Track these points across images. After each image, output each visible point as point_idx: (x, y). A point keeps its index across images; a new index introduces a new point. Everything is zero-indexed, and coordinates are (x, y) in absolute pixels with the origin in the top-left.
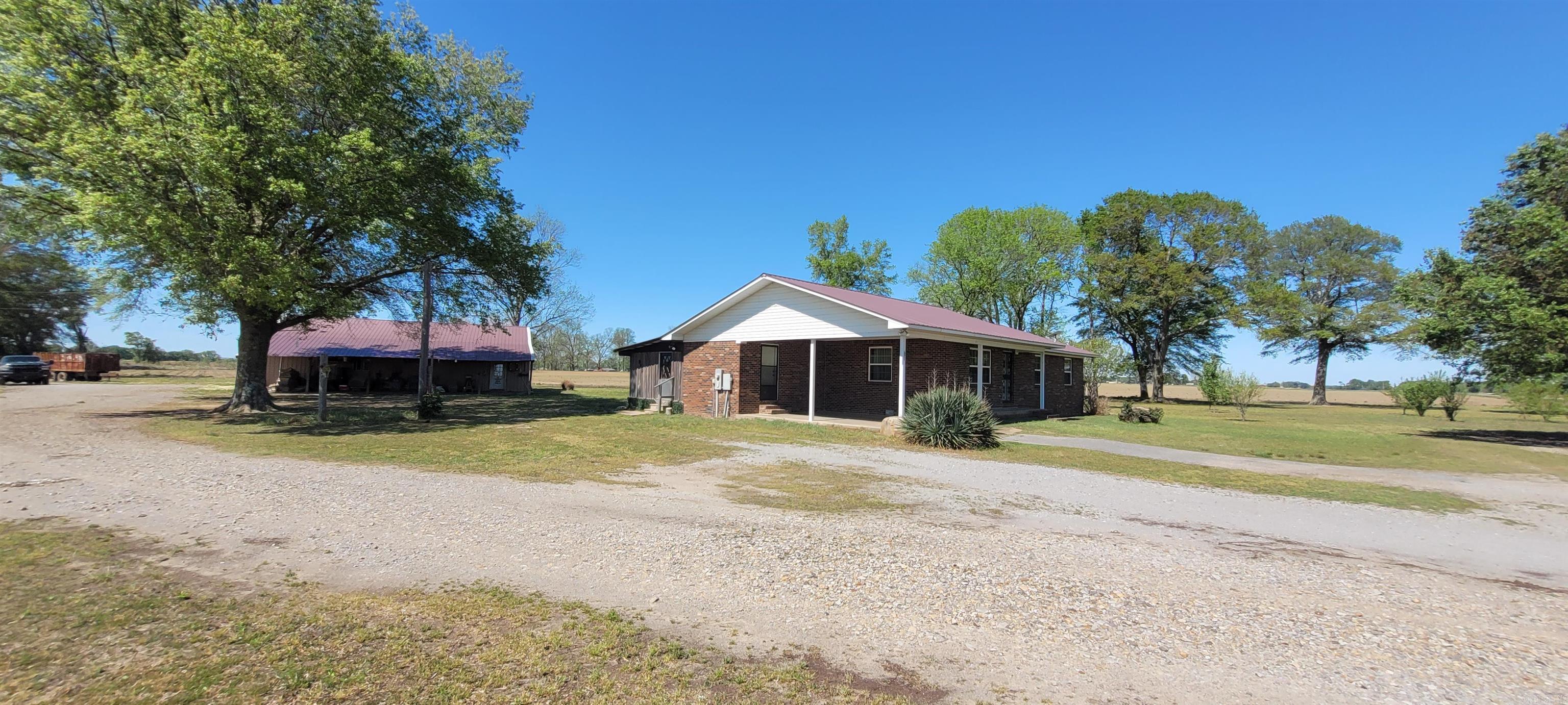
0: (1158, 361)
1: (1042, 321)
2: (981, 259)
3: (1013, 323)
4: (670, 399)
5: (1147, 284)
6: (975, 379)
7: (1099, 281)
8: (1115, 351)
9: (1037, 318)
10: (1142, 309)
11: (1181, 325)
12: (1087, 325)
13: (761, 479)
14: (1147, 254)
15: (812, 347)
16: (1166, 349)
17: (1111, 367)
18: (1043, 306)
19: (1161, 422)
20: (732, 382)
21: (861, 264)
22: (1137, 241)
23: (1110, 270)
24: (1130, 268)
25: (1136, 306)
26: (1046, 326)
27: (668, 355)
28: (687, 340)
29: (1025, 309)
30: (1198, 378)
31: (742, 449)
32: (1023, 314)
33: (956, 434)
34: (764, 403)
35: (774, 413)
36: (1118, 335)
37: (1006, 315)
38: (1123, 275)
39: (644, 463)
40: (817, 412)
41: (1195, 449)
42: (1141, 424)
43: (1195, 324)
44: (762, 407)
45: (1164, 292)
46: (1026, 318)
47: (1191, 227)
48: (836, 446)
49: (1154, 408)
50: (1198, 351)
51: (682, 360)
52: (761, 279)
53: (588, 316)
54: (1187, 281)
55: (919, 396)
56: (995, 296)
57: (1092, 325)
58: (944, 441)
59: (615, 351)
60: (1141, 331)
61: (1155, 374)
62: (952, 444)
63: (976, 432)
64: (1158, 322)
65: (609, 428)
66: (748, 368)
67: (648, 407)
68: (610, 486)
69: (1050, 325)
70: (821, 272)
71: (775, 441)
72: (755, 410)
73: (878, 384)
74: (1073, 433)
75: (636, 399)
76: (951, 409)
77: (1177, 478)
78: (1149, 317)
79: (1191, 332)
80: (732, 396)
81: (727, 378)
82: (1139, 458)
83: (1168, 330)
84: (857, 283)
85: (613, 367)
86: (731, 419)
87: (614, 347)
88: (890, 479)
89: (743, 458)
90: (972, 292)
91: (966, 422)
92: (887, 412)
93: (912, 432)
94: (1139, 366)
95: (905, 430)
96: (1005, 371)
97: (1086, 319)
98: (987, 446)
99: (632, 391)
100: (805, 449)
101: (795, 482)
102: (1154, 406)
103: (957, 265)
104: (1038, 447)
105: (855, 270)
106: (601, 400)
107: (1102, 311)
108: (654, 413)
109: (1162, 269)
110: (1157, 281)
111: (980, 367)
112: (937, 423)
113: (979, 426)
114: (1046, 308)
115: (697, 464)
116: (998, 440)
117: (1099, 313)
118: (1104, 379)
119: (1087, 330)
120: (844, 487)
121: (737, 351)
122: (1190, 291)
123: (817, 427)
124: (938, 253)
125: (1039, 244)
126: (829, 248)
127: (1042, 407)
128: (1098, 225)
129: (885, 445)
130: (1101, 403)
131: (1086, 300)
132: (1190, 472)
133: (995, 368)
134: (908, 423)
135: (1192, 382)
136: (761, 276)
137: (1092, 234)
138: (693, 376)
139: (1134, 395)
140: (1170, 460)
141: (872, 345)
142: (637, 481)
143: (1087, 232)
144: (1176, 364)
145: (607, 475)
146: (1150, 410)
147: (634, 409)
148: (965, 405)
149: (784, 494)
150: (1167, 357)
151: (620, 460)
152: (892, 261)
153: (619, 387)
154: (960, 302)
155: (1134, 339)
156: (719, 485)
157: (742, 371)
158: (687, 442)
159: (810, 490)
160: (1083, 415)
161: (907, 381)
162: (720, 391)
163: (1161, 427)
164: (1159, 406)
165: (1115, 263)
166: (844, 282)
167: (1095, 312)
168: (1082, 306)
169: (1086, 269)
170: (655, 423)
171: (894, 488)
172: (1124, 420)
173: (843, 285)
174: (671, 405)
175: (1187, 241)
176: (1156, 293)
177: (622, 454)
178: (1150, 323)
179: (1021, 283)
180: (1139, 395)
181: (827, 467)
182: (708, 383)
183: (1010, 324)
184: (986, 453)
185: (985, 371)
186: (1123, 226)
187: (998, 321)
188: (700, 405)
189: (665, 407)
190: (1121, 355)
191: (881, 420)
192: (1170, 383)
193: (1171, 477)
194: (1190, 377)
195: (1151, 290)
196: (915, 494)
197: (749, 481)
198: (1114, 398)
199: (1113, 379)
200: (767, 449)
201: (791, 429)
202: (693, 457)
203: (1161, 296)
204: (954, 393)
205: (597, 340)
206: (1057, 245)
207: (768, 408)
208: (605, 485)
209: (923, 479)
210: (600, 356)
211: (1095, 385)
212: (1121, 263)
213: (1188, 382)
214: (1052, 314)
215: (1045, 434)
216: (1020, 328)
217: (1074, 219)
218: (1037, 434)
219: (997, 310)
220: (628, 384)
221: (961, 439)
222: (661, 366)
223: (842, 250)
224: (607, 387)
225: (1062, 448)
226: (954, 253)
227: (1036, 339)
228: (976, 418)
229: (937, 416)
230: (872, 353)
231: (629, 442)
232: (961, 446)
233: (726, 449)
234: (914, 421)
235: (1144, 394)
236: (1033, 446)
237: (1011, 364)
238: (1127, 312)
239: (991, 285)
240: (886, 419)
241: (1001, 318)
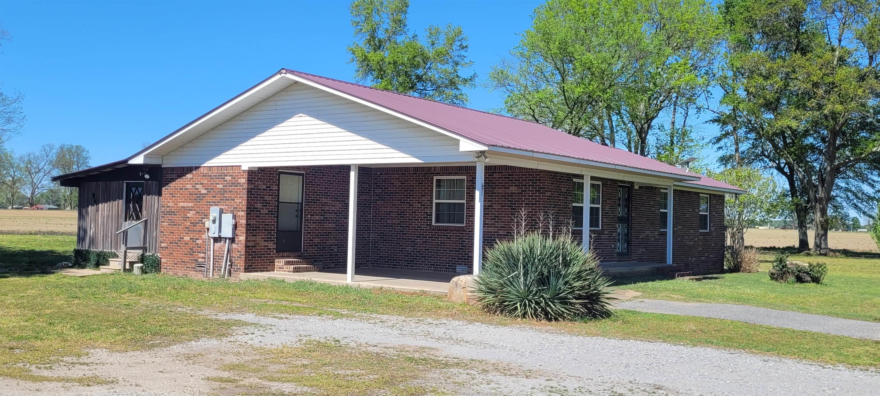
0: (821, 199)
1: (672, 143)
2: (591, 56)
3: (633, 145)
4: (140, 252)
5: (808, 95)
6: (579, 222)
7: (746, 90)
8: (766, 185)
9: (665, 139)
10: (802, 128)
11: (852, 151)
12: (731, 150)
13: (272, 368)
14: (809, 55)
15: (353, 176)
16: (832, 183)
17: (761, 207)
18: (673, 123)
19: (825, 281)
20: (235, 227)
21: (426, 59)
22: (797, 37)
23: (761, 75)
24: (787, 74)
25: (794, 124)
26: (676, 150)
27: (137, 186)
28: (167, 164)
29: (649, 127)
30: (872, 222)
31: (246, 324)
32: (647, 133)
33: (552, 299)
34: (283, 257)
35: (296, 270)
36: (771, 164)
37: (624, 134)
38: (778, 82)
39: (94, 347)
40: (359, 269)
41: (865, 318)
42: (798, 285)
43: (868, 150)
44: (279, 262)
45: (830, 106)
46: (651, 139)
47: (867, 19)
48: (385, 317)
49: (815, 264)
50: (873, 186)
51: (160, 194)
52: (278, 76)
53: (13, 125)
54: (860, 92)
55: (501, 246)
56: (608, 107)
57: (737, 150)
58: (536, 310)
59: (54, 179)
60: (800, 159)
61: (818, 217)
62: (546, 314)
63: (579, 297)
64: (822, 146)
65: (42, 296)
66: (259, 206)
67: (106, 262)
68: (37, 385)
69: (683, 148)
70: (370, 70)
71: (297, 311)
72: (269, 267)
73: (446, 229)
74: (709, 298)
75: (88, 252)
76: (545, 264)
77: (841, 358)
78: (810, 140)
79: (864, 160)
80: (234, 245)
81: (228, 220)
82: (794, 331)
83: (835, 158)
84: (419, 86)
85: (53, 203)
86: (232, 279)
87: (56, 173)
88: (458, 364)
89: (247, 338)
90: (578, 102)
91: (566, 283)
92: (459, 268)
93: (490, 297)
94: (797, 205)
95: (482, 295)
96: (620, 212)
97: (729, 141)
98: (595, 316)
99: (81, 239)
100: (338, 323)
101: (322, 371)
102: (815, 260)
103: (559, 63)
104: (663, 317)
105: (417, 67)
106: (32, 254)
107: (751, 131)
108: (115, 273)
109: (827, 75)
110: (821, 92)
111: (586, 206)
112: (525, 285)
113: (583, 288)
114: (677, 126)
115: (177, 348)
116: (609, 307)
117: (747, 133)
118: (752, 223)
119: (731, 156)
120: (393, 377)
121: (243, 180)
122: (863, 105)
123: (358, 290)
124: (533, 46)
125: (669, 38)
126: (381, 35)
127: (670, 260)
128: (746, 14)
129: (454, 316)
130: (748, 255)
131: (729, 116)
132: (858, 350)
133: (607, 208)
134: (486, 284)
135: (864, 227)
136: (279, 72)
137: (738, 26)
138: (177, 218)
139: (791, 244)
140: (833, 333)
141: (438, 174)
142: (80, 374)
143: (732, 23)
144: (844, 204)
145: (33, 368)
146: (810, 265)
147: (83, 267)
148: (564, 259)
149: (305, 389)
150: (833, 193)
151: (56, 344)
152: (469, 55)
153: (63, 234)
154: (562, 115)
155: (791, 169)
156: (208, 379)
157: (250, 210)
158: (164, 315)
159: (344, 383)
160: (723, 272)
161: (485, 224)
162: (217, 240)
163: (824, 288)
164: (822, 260)
165: (768, 65)
166: (401, 84)
167: (741, 132)
168: (725, 123)
169: (730, 74)
170: (116, 287)
171: (463, 377)
172: (776, 279)
173: (401, 89)
174: (142, 259)
175: (860, 38)
176: (820, 107)
177: (60, 335)
178: (812, 148)
179: (645, 91)
180: (797, 245)
181: (370, 349)
182: (198, 228)
183: (629, 148)
184: (592, 325)
185: (594, 212)
186: (777, 16)
187: (613, 141)
188: (186, 259)
189: (132, 264)
190: (773, 191)
191: (448, 279)
192: (837, 229)
193: (834, 357)
194: (863, 221)
195: (813, 103)
196: (493, 385)
197: (254, 371)
198: (765, 249)
199: (763, 223)
200: (283, 324)
201: (320, 294)
202: (171, 337)
203: (826, 112)
204: (550, 242)
205: (30, 162)
206: (692, 40)
207: (288, 263)
208: (29, 384)
209: (504, 364)
210: (34, 187)
211: (740, 230)
212: (775, 66)
213: (860, 227)
214: (684, 134)
215: (672, 299)
216: (642, 154)
217: (715, 5)
218: (662, 298)
219: (612, 127)
220: (75, 229)
221: (559, 307)
222: (127, 202)
223: (400, 39)
224: (44, 234)
225: (693, 319)
226: (554, 48)
227: (664, 168)
228: (579, 276)
229: (526, 274)
230: (438, 185)
231: (73, 316)
232: (557, 317)
233: (223, 324)
234: (494, 281)
235: (804, 244)
236: (656, 316)
237: (628, 202)
238: (783, 133)
239: (604, 91)
240: (455, 279)
241: (617, 138)
